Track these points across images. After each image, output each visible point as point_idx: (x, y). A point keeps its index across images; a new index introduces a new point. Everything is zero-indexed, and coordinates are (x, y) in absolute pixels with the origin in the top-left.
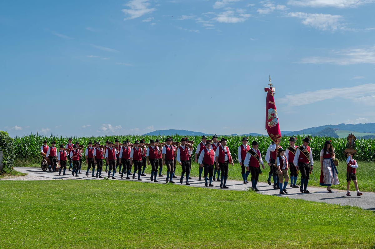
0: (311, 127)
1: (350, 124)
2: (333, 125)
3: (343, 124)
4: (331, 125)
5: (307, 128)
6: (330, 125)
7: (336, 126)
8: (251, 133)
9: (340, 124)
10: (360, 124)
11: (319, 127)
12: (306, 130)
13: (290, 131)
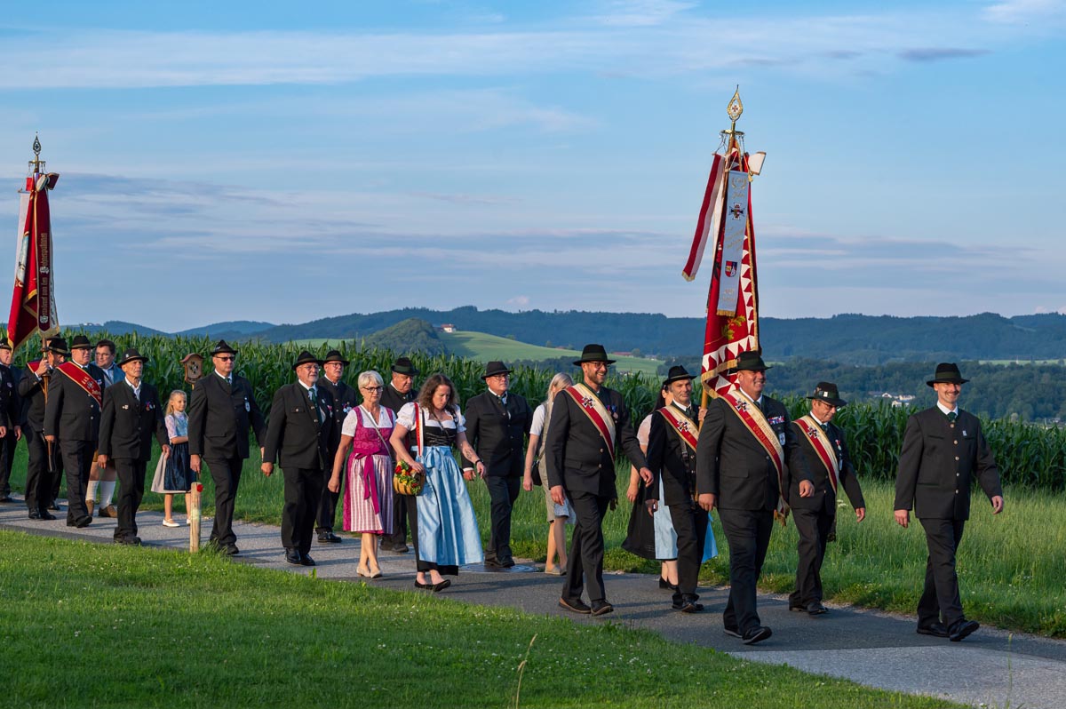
0: (350, 314)
1: (496, 310)
2: (431, 309)
3: (471, 309)
4: (424, 311)
5: (332, 316)
6: (420, 308)
7: (443, 313)
8: (112, 322)
9: (458, 309)
10: (536, 315)
11: (380, 313)
12: (327, 320)
13: (265, 324)
